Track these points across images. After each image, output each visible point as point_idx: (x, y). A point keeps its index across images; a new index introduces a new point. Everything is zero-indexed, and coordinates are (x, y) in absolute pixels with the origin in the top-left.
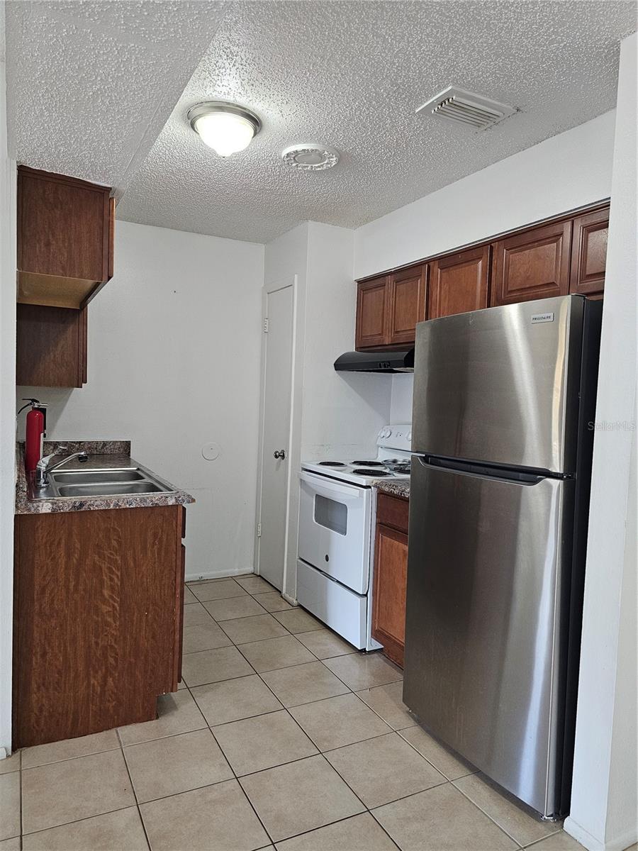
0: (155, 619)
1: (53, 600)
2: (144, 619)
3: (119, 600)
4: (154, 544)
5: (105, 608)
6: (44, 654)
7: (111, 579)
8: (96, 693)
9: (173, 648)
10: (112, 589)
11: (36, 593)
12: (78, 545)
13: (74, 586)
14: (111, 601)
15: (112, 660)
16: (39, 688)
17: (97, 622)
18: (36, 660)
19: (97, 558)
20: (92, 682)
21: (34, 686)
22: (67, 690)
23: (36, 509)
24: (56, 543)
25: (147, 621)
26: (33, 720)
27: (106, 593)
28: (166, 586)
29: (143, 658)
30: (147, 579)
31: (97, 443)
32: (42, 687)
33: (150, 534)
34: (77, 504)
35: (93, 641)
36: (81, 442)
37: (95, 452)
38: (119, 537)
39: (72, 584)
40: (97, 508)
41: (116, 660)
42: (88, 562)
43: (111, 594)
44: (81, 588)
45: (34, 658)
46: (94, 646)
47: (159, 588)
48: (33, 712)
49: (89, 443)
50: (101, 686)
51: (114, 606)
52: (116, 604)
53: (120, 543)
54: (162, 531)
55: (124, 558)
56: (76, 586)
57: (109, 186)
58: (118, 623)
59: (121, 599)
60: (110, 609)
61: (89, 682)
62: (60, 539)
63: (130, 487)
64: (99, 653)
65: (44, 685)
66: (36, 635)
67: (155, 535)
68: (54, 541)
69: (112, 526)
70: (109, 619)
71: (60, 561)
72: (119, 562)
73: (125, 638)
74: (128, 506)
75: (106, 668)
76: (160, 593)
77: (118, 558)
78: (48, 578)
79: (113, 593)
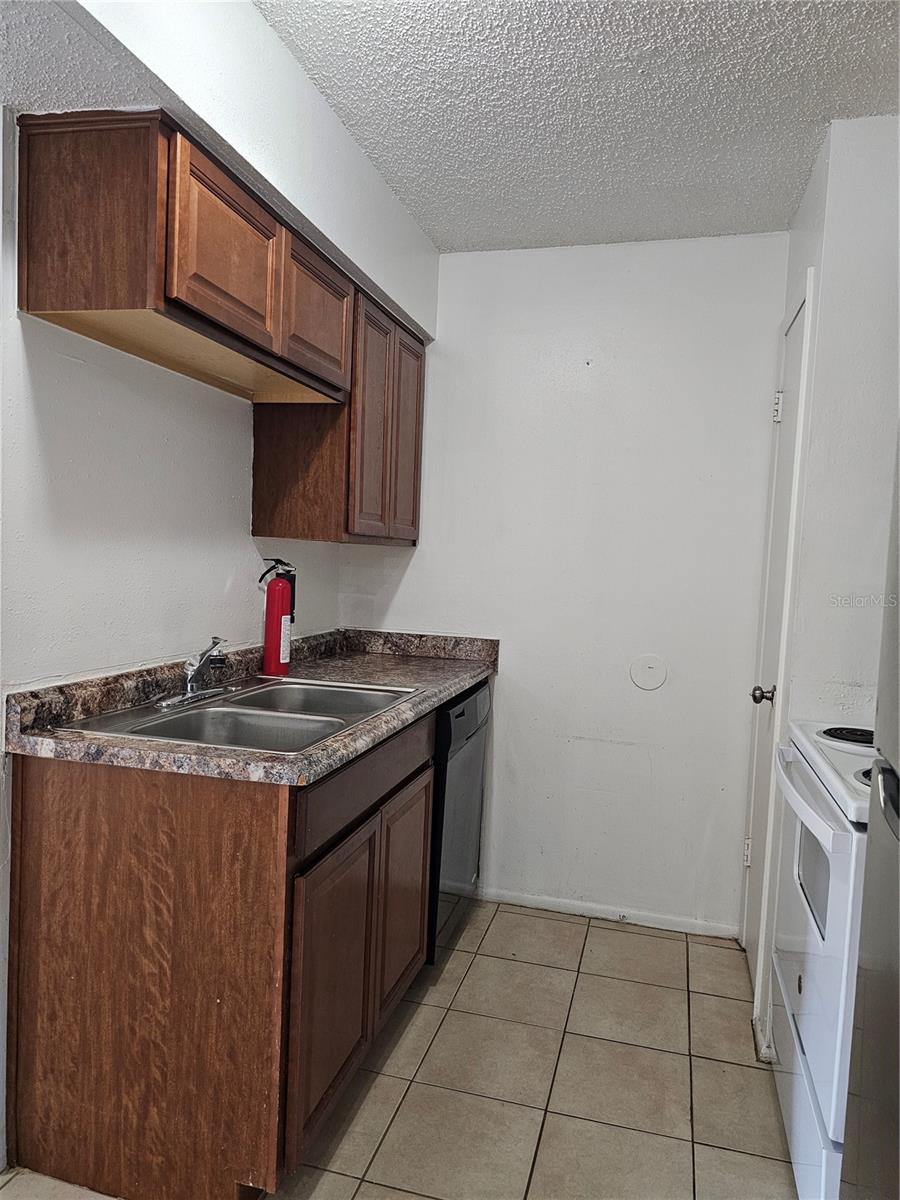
0: (235, 1020)
1: (67, 923)
2: (214, 1012)
3: (169, 956)
4: (234, 857)
5: (148, 966)
6: (53, 1017)
7: (158, 911)
8: (131, 1127)
9: (269, 1097)
10: (159, 929)
11: (42, 902)
12: (105, 829)
13: (99, 904)
14: (158, 956)
15: (157, 1074)
16: (45, 1073)
17: (133, 988)
18: (42, 1022)
19: (134, 861)
20: (124, 1102)
21: (39, 1068)
22: (86, 1097)
23: (33, 748)
24: (72, 815)
25: (219, 1016)
26: (37, 1127)
27: (149, 935)
28: (257, 955)
29: (211, 1091)
30: (221, 928)
31: (445, 639)
32: (50, 1076)
33: (227, 835)
34: (93, 750)
35: (126, 1024)
36: (422, 636)
37: (442, 655)
38: (172, 830)
39: (96, 901)
40: (123, 764)
41: (164, 1075)
42: (120, 866)
43: (157, 939)
44: (109, 911)
45: (39, 1020)
46: (127, 1031)
47: (242, 956)
48: (37, 1112)
49: (434, 638)
50: (139, 1116)
51: (161, 966)
52: (165, 964)
53: (172, 841)
54: (250, 834)
55: (179, 871)
56: (102, 905)
57: (156, 107)
58: (168, 1003)
59: (173, 955)
60: (156, 972)
61: (119, 1099)
62: (79, 810)
63: (319, 725)
64: (136, 1049)
65: (53, 1071)
66: (42, 978)
67: (237, 838)
68: (70, 811)
69: (161, 802)
70: (153, 989)
71: (78, 852)
72: (172, 879)
73: (179, 1038)
74: (175, 769)
75: (148, 1086)
76: (246, 966)
77: (170, 871)
78: (60, 878)
79: (160, 939)
